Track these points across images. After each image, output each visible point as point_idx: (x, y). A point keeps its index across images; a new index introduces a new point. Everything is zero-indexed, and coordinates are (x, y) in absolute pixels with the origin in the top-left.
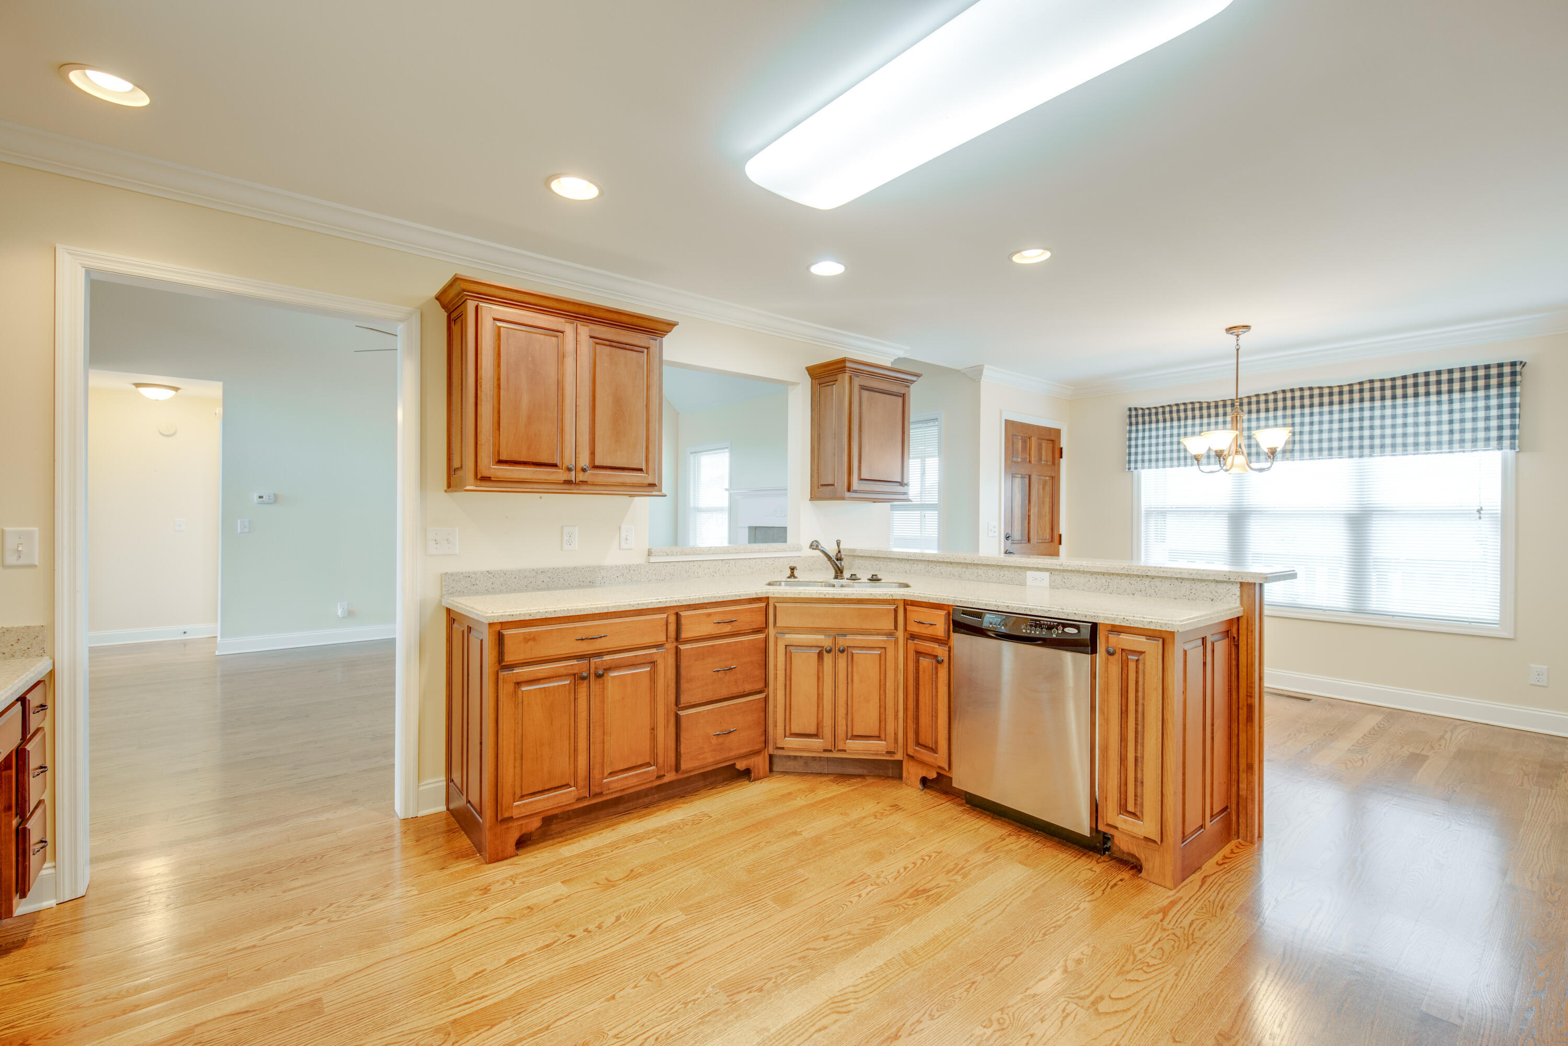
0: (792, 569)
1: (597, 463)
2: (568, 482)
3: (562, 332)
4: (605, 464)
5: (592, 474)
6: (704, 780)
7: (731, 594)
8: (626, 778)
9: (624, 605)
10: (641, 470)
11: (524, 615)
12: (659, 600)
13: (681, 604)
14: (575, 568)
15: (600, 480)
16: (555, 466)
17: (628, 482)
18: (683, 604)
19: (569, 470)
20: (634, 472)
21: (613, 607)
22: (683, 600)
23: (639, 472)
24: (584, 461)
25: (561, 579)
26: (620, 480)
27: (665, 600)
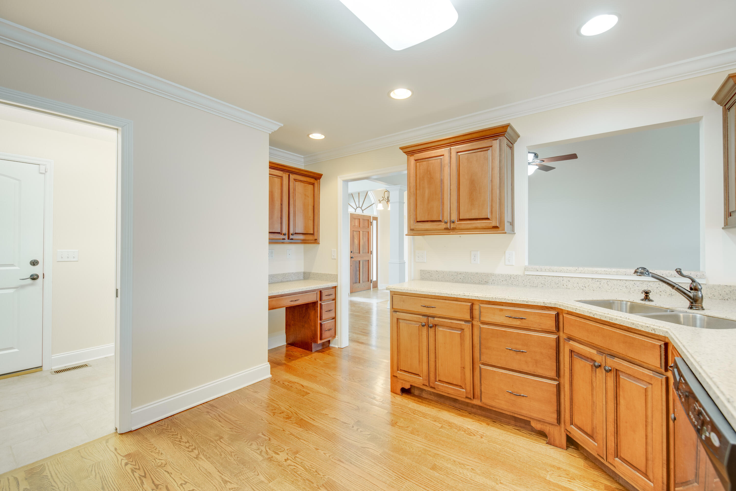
0: (647, 293)
1: (461, 218)
2: (446, 229)
3: (443, 155)
4: (465, 218)
5: (458, 224)
6: (515, 421)
7: (520, 299)
8: (448, 387)
9: (444, 293)
10: (488, 219)
11: (399, 289)
12: (464, 294)
13: (479, 299)
14: (477, 273)
15: (462, 227)
16: (440, 221)
17: (479, 226)
18: (480, 299)
19: (446, 223)
20: (484, 220)
21: (438, 293)
22: (480, 297)
23: (487, 220)
24: (454, 217)
25: (469, 278)
26: (474, 226)
27: (468, 295)
